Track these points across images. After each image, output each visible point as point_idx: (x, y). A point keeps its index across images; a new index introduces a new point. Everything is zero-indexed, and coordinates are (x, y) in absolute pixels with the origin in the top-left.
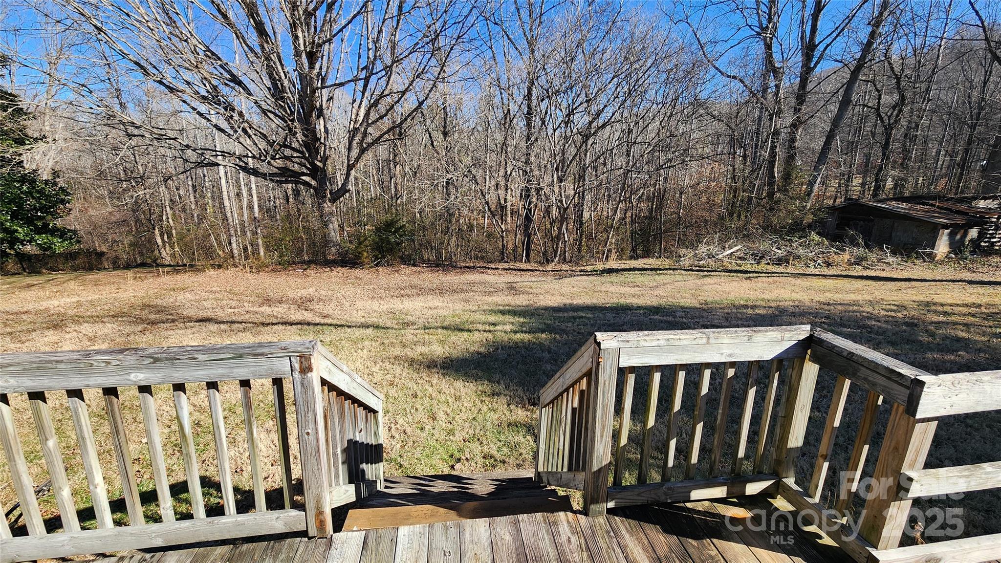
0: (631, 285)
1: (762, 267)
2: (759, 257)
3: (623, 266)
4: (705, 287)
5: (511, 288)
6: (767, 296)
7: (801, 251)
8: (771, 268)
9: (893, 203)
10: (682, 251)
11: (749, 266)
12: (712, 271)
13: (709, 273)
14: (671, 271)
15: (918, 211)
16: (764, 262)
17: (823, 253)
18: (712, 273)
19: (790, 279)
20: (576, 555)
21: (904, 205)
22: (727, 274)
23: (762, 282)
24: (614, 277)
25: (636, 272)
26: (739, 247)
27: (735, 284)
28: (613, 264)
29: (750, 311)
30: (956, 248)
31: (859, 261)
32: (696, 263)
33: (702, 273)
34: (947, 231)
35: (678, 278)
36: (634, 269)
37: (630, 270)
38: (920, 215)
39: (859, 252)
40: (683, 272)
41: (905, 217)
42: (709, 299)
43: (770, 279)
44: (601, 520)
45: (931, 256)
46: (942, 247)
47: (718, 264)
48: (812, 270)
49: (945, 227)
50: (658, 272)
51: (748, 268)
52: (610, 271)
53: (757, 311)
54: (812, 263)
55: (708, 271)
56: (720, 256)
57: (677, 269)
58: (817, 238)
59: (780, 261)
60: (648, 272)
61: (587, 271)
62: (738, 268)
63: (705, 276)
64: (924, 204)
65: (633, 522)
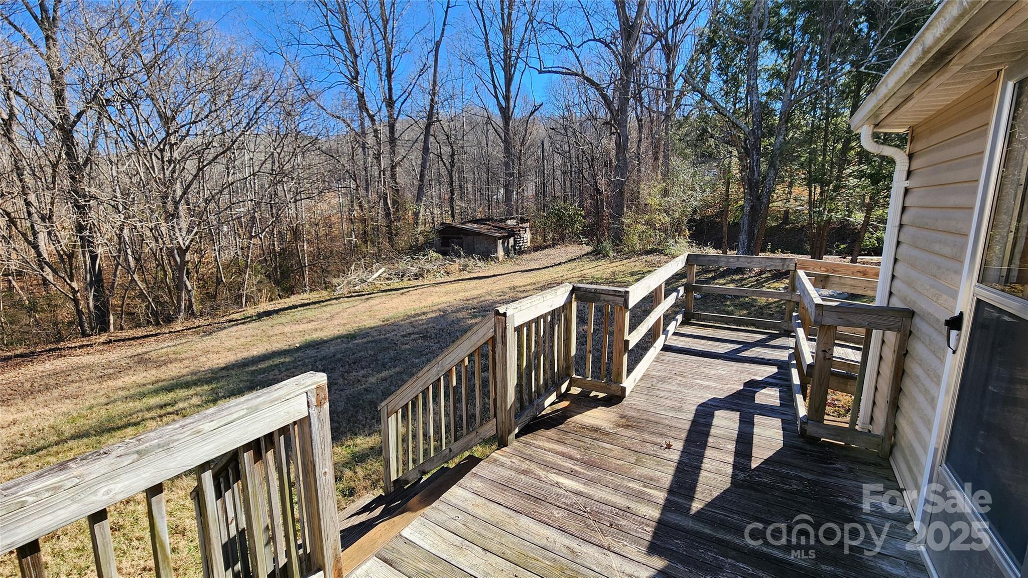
0: (304, 321)
1: (406, 283)
2: (402, 276)
3: (280, 306)
4: (374, 308)
5: (142, 361)
6: (424, 304)
7: (428, 266)
8: (414, 283)
9: (470, 224)
10: (335, 281)
11: (397, 284)
12: (370, 294)
13: (370, 296)
14: (335, 301)
15: (483, 229)
16: (405, 279)
17: (442, 265)
18: (372, 295)
19: (431, 288)
20: (523, 465)
21: (475, 226)
22: (384, 293)
23: (414, 295)
24: (276, 319)
25: (299, 309)
26: (383, 269)
27: (396, 300)
28: (265, 306)
29: (424, 317)
30: (507, 252)
31: (464, 268)
32: (352, 289)
33: (363, 297)
34: (501, 241)
35: (345, 305)
36: (295, 307)
37: (290, 308)
38: (486, 232)
39: (462, 261)
40: (346, 299)
41: (479, 234)
42: (386, 316)
43: (419, 291)
44: (515, 443)
45: (497, 258)
46: (501, 253)
47: (372, 287)
48: (439, 280)
49: (500, 238)
50: (322, 304)
51: (396, 286)
52: (268, 314)
53: (429, 316)
54: (438, 275)
55: (368, 294)
56: (370, 280)
57: (339, 298)
58: (435, 255)
59: (417, 276)
60: (312, 306)
61: (237, 320)
62: (389, 288)
63: (368, 299)
64: (485, 224)
65: (530, 435)
